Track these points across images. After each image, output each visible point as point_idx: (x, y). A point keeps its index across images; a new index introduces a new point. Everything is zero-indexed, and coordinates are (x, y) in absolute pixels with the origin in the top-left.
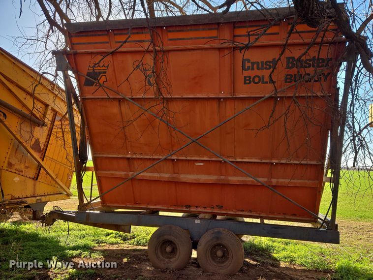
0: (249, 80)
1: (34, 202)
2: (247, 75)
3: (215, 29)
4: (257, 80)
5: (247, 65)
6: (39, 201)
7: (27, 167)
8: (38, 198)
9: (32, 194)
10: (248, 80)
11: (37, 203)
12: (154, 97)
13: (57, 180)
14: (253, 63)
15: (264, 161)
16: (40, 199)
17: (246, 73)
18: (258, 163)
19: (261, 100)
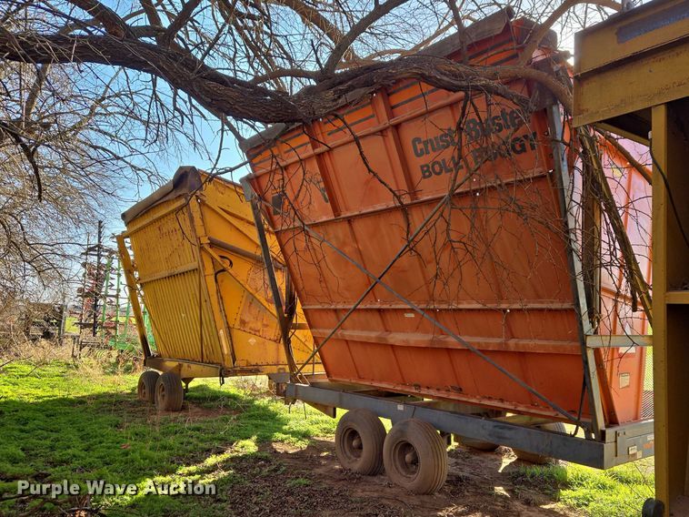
0: (428, 170)
1: (275, 372)
2: (423, 164)
3: (369, 104)
4: (437, 168)
5: (420, 146)
6: (282, 371)
7: (266, 326)
8: (280, 366)
9: (275, 362)
10: (427, 172)
11: (279, 373)
12: (333, 218)
13: (306, 343)
14: (426, 143)
15: (489, 306)
16: (283, 369)
17: (423, 160)
18: (479, 310)
19: (442, 201)
